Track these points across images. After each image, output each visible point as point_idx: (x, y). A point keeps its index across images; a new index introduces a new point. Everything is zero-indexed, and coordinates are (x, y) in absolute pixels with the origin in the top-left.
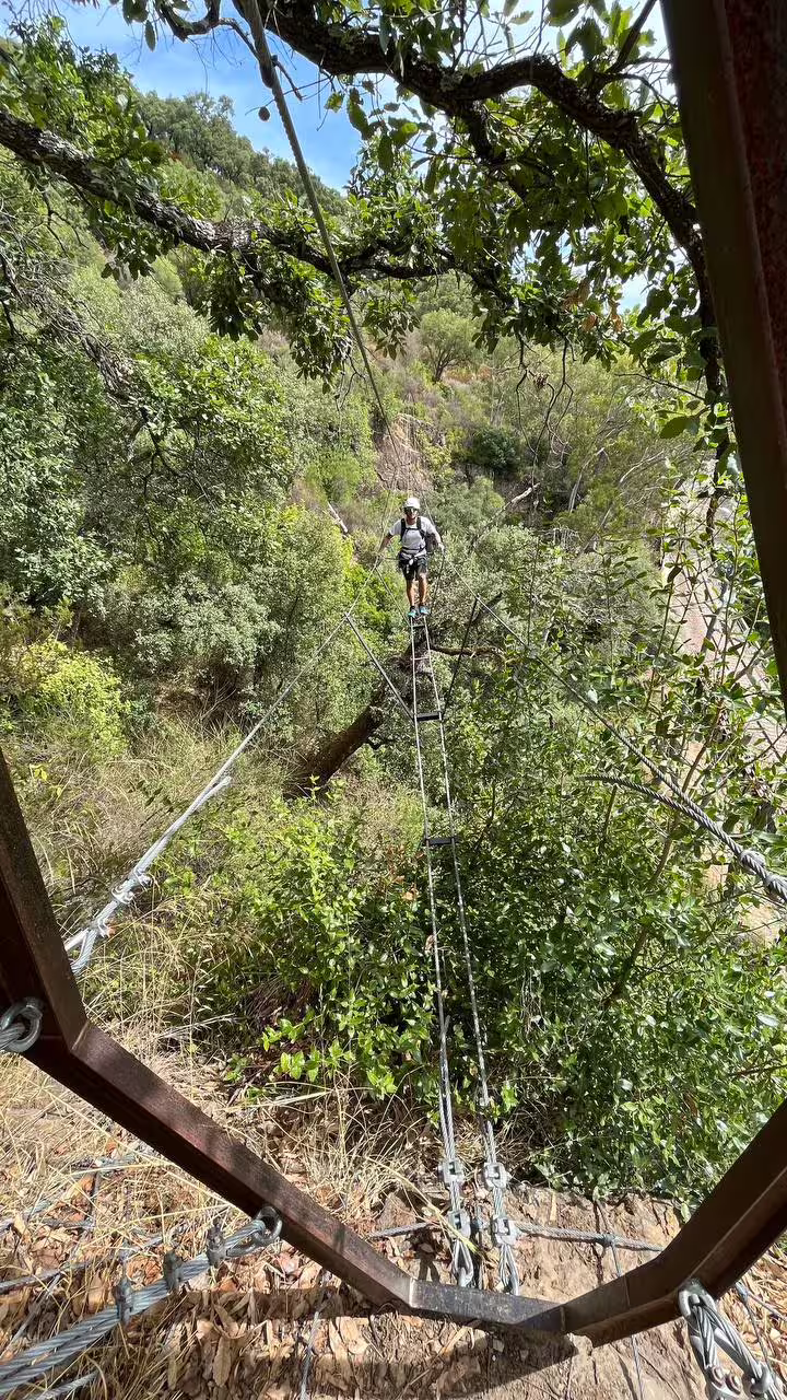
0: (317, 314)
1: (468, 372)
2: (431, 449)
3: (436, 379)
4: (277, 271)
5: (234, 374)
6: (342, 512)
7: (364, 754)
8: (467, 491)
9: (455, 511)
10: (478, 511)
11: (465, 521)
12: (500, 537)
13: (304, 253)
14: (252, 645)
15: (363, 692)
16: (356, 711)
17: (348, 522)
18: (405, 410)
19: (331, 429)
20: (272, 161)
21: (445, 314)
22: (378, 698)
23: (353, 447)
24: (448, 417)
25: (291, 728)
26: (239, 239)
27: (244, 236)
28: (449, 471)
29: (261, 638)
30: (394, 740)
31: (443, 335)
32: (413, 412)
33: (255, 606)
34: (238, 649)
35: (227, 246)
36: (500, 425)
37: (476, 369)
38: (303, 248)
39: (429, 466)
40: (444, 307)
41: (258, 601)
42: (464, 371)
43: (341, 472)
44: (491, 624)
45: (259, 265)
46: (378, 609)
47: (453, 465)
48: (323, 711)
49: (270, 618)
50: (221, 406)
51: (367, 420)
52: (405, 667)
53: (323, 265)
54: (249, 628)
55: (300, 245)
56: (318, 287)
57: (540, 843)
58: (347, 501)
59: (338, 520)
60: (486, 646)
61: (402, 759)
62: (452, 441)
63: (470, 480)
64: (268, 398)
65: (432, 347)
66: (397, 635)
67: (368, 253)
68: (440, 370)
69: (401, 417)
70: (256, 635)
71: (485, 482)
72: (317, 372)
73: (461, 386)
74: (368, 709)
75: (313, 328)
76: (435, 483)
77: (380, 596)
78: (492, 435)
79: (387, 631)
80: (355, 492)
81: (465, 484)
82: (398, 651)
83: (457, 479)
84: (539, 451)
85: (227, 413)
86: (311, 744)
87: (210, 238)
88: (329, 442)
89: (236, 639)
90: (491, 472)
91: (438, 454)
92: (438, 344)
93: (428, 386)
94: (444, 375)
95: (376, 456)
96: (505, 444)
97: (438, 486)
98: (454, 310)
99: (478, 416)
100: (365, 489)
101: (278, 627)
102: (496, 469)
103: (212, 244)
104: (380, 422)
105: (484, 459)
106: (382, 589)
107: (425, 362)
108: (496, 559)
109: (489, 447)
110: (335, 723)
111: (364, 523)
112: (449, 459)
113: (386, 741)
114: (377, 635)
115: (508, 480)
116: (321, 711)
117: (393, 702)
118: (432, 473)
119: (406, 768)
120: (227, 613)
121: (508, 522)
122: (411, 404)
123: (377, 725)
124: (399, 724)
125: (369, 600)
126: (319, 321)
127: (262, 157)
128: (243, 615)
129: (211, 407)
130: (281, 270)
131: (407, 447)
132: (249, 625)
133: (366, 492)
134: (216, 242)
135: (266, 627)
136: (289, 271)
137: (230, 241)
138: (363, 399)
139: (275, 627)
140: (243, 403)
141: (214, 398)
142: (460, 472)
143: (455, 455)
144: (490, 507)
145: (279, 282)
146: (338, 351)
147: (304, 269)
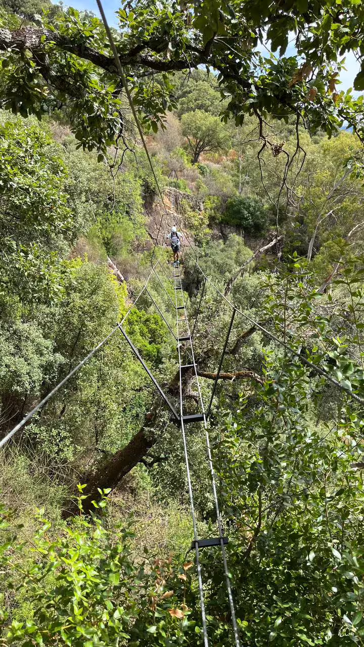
0: (94, 99)
1: (220, 155)
2: (192, 214)
3: (194, 161)
4: (62, 66)
5: (27, 151)
6: (119, 264)
7: (139, 472)
8: (222, 246)
9: (214, 262)
10: (232, 262)
11: (221, 269)
12: (252, 281)
13: (82, 51)
14: (38, 375)
15: (137, 415)
16: (131, 431)
17: (125, 272)
18: (170, 184)
19: (110, 199)
20: (65, 10)
21: (199, 113)
22: (150, 420)
23: (127, 212)
24: (204, 189)
25: (71, 448)
26: (31, 41)
27: (35, 39)
28: (207, 230)
29: (47, 368)
30: (166, 459)
31: (199, 129)
32: (177, 186)
33: (42, 340)
34: (25, 379)
35: (21, 46)
36: (247, 194)
37: (226, 153)
38: (83, 48)
39: (191, 227)
40: (199, 109)
41: (46, 336)
42: (217, 155)
43: (119, 232)
44: (247, 351)
45: (47, 61)
46: (150, 343)
47: (210, 226)
48: (102, 432)
49: (55, 351)
50: (15, 175)
51: (139, 192)
52: (173, 391)
53: (99, 60)
54: (36, 360)
55: (80, 46)
56: (95, 77)
57: (308, 550)
58: (124, 255)
59: (115, 270)
60: (243, 371)
61: (173, 475)
62: (208, 207)
63: (225, 237)
64: (55, 170)
65: (191, 138)
66: (166, 364)
67: (135, 52)
68: (197, 155)
69: (167, 189)
70: (42, 366)
71: (237, 238)
72: (93, 145)
73: (215, 166)
74: (142, 430)
75: (90, 109)
76: (196, 240)
77: (153, 332)
78: (241, 202)
79: (157, 361)
80: (130, 248)
81: (221, 241)
82: (168, 378)
83: (214, 237)
84: (280, 215)
85: (19, 180)
86: (89, 465)
87: (7, 40)
88: (108, 209)
89: (24, 369)
90: (242, 232)
91: (199, 217)
92: (195, 136)
93: (189, 166)
94: (200, 158)
95: (147, 220)
96: (251, 209)
97: (199, 242)
98: (206, 111)
99: (229, 188)
100: (138, 246)
101: (62, 358)
102: (246, 229)
103: (9, 45)
104: (149, 194)
105: (235, 221)
106: (154, 326)
107: (186, 148)
108: (249, 298)
109: (239, 212)
110: (112, 443)
111: (137, 273)
112: (207, 222)
113: (158, 460)
114: (148, 365)
115: (256, 237)
116: (99, 434)
117: (164, 423)
118: (193, 232)
119: (176, 485)
120: (17, 347)
121: (256, 269)
122: (175, 180)
123: (150, 445)
124: (170, 443)
125: (142, 334)
126: (96, 105)
127: (58, 7)
128: (31, 348)
129: (6, 175)
130: (65, 66)
131: (172, 211)
132: (36, 357)
133: (138, 248)
134: (11, 43)
135: (52, 358)
136: (69, 66)
137: (24, 43)
138: (136, 176)
139: (60, 358)
140: (32, 173)
141: (9, 168)
142: (216, 232)
143: (212, 218)
144: (242, 258)
145: (64, 75)
146: (112, 129)
147: (83, 64)
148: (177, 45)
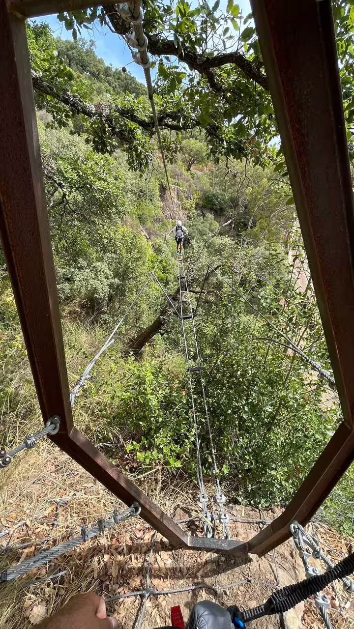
0: (139, 144)
1: (203, 167)
2: (186, 201)
3: (188, 170)
4: (121, 126)
5: (101, 167)
6: (146, 229)
7: (157, 337)
8: (202, 220)
9: (197, 229)
10: (207, 230)
11: (202, 234)
12: (218, 241)
13: (134, 119)
14: (107, 289)
15: (156, 310)
16: (153, 318)
17: (149, 234)
18: (175, 184)
19: (141, 192)
20: (114, 70)
21: (192, 140)
22: (163, 312)
23: (151, 200)
24: (193, 187)
25: (124, 326)
26: (106, 112)
27: (108, 111)
28: (194, 211)
29: (111, 286)
30: (171, 331)
31: (191, 150)
32: (178, 185)
33: (108, 271)
34: (100, 291)
35: (100, 115)
36: (216, 190)
37: (206, 166)
39: (186, 209)
40: (192, 137)
41: (110, 270)
42: (201, 166)
43: (146, 212)
44: (213, 280)
45: (114, 123)
46: (163, 273)
47: (196, 209)
48: (139, 319)
49: (114, 277)
50: (95, 182)
51: (157, 188)
52: (175, 299)
53: (142, 124)
54: (105, 282)
55: (132, 115)
56: (139, 131)
57: (237, 371)
58: (149, 224)
59: (145, 233)
60: (211, 290)
61: (174, 339)
62: (195, 197)
63: (204, 215)
64: (116, 179)
65: (187, 155)
66: (171, 285)
67: (161, 120)
68: (190, 166)
69: (173, 187)
70: (108, 285)
71: (210, 216)
72: (137, 168)
73: (199, 173)
74: (159, 317)
75: (136, 150)
76: (188, 217)
77: (164, 267)
78: (214, 195)
79: (166, 283)
80: (152, 220)
81: (202, 217)
82: (172, 292)
83: (198, 215)
84: (234, 202)
85: (98, 185)
86: (133, 334)
87: (93, 112)
88: (141, 198)
89: (99, 286)
90: (213, 212)
91: (190, 203)
92: (189, 154)
93: (185, 173)
94: (192, 168)
95: (161, 204)
96: (219, 199)
97: (189, 218)
98: (196, 139)
99: (207, 187)
100: (157, 218)
101: (118, 281)
102: (215, 211)
103: (94, 114)
104: (163, 189)
105: (210, 206)
106: (165, 264)
107: (184, 162)
108: (216, 250)
109: (212, 201)
110: (144, 324)
111: (156, 234)
112: (194, 206)
113: (167, 332)
114: (162, 285)
115: (220, 215)
116: (138, 319)
117: (170, 314)
118: (187, 212)
119: (175, 344)
120: (96, 275)
121: (221, 234)
122: (177, 181)
123: (163, 325)
124: (173, 324)
125: (159, 269)
126: (139, 148)
127: (109, 68)
128: (103, 276)
129: (91, 182)
130: (123, 125)
131: (176, 200)
132: (105, 280)
133: (157, 220)
134: (96, 114)
135: (113, 281)
136: (127, 125)
137: (102, 113)
138: (155, 179)
139: (117, 280)
140: (105, 180)
141: (92, 178)
142: (199, 212)
143: (197, 204)
144: (213, 228)
145: (122, 130)
146: (147, 160)
147: (132, 125)
148: (185, 118)
